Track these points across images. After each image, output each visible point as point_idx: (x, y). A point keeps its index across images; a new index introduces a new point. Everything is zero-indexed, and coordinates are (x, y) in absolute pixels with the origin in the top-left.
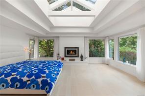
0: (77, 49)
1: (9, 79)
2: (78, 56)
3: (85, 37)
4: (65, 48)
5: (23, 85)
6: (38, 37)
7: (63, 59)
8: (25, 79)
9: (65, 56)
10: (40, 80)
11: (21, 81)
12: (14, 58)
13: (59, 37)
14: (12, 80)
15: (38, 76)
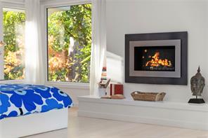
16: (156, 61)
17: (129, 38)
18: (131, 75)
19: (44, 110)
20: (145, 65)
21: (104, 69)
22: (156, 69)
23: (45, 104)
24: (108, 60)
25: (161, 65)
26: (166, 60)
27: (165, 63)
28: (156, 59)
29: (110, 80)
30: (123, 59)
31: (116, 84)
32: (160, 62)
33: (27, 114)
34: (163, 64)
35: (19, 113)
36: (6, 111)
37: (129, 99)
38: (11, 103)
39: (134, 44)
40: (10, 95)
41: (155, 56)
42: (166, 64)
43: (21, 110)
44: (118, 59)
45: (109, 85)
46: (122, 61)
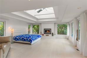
0: (50, 30)
1: (21, 38)
2: (51, 34)
3: (55, 23)
4: (44, 29)
5: (25, 40)
6: (32, 24)
7: (43, 35)
8: (25, 38)
9: (44, 33)
10: (29, 39)
11: (24, 39)
12: (18, 33)
13: (41, 24)
14: (22, 38)
15: (28, 38)
22: (47, 32)
37: (45, 36)
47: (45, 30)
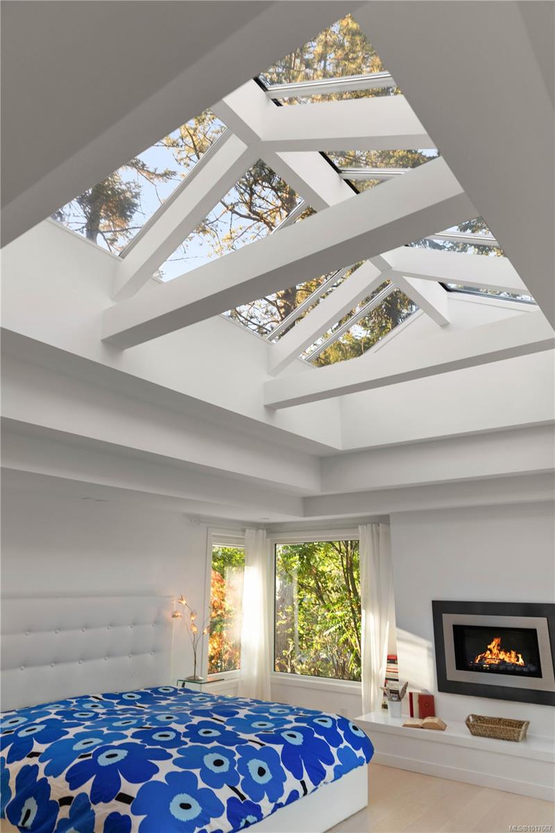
0: (540, 623)
16: (494, 654)
17: (440, 608)
18: (449, 678)
19: (339, 773)
20: (474, 661)
21: (392, 660)
22: (493, 670)
23: (337, 762)
24: (399, 645)
25: (503, 661)
26: (513, 653)
27: (511, 658)
28: (495, 651)
29: (406, 685)
30: (431, 644)
31: (420, 692)
32: (502, 656)
33: (314, 790)
34: (507, 660)
35: (301, 792)
36: (281, 793)
38: (286, 771)
39: (450, 620)
40: (279, 748)
41: (493, 645)
42: (513, 660)
43: (303, 783)
44: (421, 645)
45: (407, 694)
46: (429, 649)
47: (459, 630)
